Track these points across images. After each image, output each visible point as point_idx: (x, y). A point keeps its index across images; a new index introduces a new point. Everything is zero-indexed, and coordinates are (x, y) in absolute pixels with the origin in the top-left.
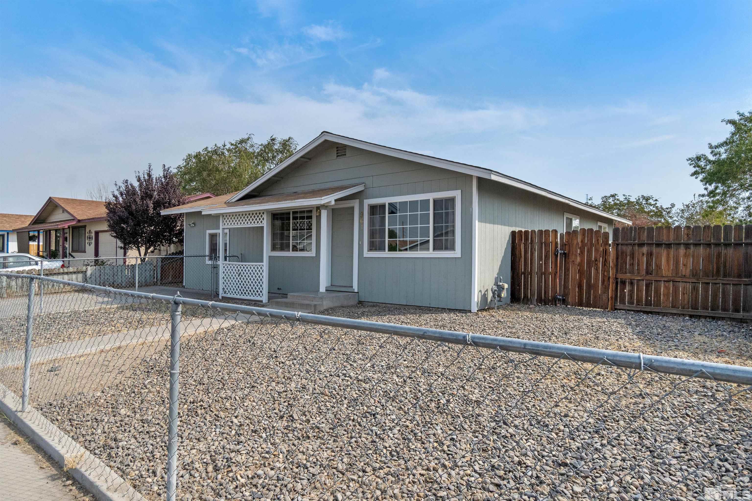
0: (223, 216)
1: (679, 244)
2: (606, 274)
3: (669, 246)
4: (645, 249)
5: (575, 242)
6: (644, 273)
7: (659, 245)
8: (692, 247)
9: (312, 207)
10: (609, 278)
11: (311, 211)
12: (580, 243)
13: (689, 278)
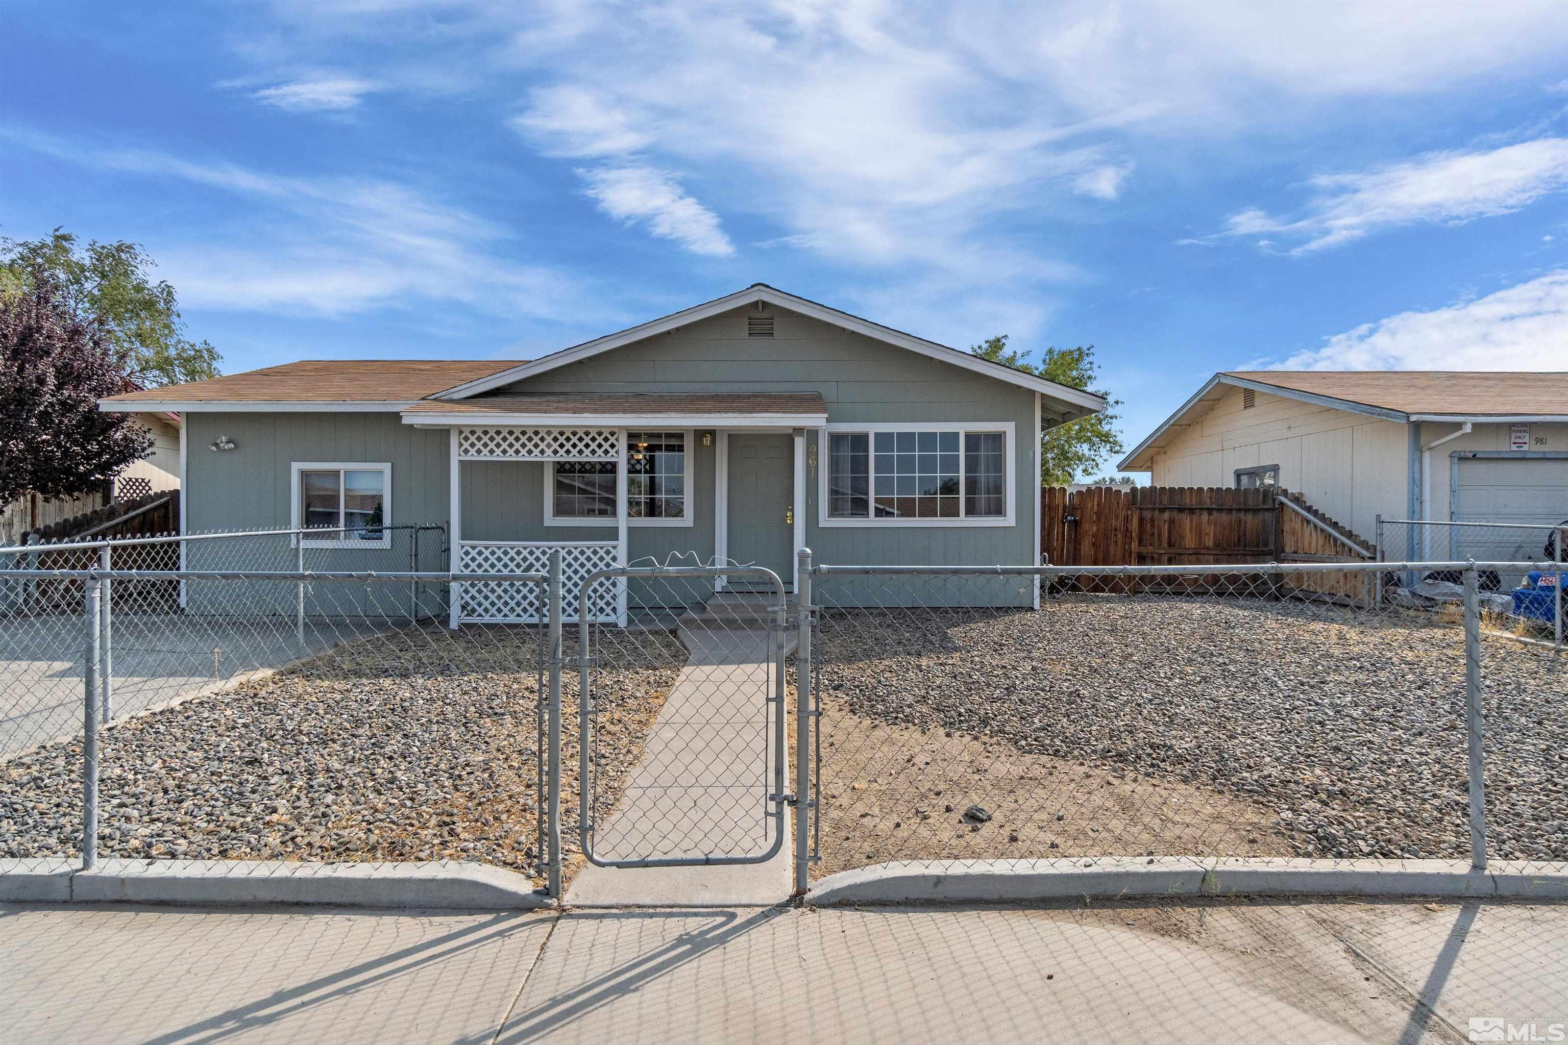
0: (461, 432)
1: (1202, 509)
2: (1127, 547)
3: (1192, 511)
4: (1166, 515)
5: (1090, 505)
6: (1165, 544)
7: (1181, 510)
8: (1214, 512)
9: (687, 429)
10: (1131, 552)
11: (680, 436)
12: (1095, 507)
13: (1212, 549)
